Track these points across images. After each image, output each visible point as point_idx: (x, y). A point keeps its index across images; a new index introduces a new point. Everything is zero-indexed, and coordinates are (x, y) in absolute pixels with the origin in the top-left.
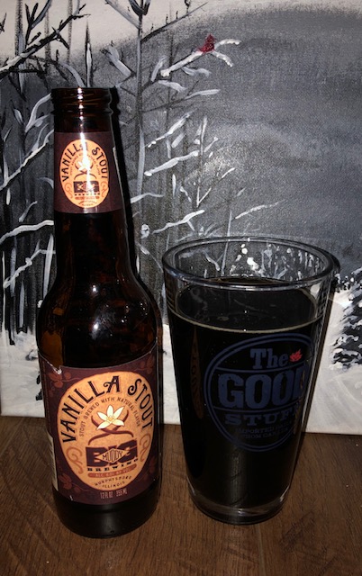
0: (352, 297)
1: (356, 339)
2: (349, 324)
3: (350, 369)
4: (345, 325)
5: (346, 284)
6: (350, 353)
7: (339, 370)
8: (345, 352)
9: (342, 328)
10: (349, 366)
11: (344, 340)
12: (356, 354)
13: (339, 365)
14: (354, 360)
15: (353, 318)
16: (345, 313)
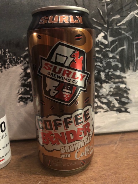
0: (23, 67)
1: (28, 89)
2: (23, 82)
3: (28, 105)
4: (21, 82)
5: (19, 61)
6: (26, 96)
7: (22, 106)
8: (24, 96)
9: (20, 84)
10: (27, 103)
11: (23, 90)
12: (29, 96)
13: (22, 103)
14: (29, 100)
15: (25, 78)
16: (21, 76)
